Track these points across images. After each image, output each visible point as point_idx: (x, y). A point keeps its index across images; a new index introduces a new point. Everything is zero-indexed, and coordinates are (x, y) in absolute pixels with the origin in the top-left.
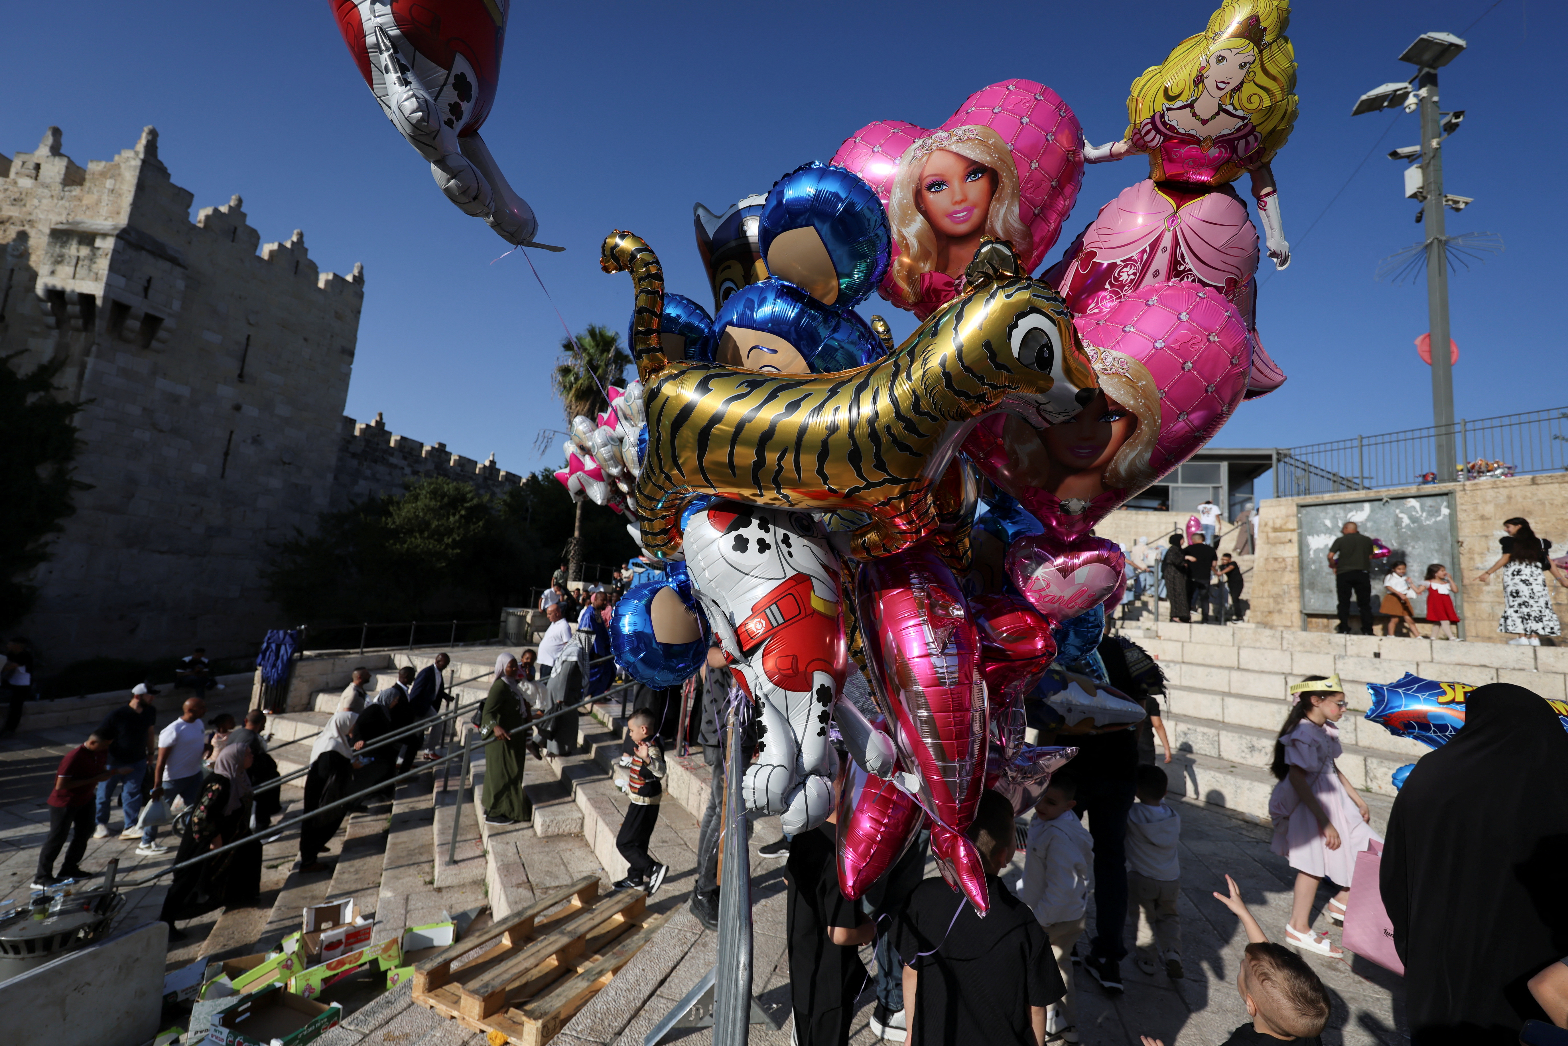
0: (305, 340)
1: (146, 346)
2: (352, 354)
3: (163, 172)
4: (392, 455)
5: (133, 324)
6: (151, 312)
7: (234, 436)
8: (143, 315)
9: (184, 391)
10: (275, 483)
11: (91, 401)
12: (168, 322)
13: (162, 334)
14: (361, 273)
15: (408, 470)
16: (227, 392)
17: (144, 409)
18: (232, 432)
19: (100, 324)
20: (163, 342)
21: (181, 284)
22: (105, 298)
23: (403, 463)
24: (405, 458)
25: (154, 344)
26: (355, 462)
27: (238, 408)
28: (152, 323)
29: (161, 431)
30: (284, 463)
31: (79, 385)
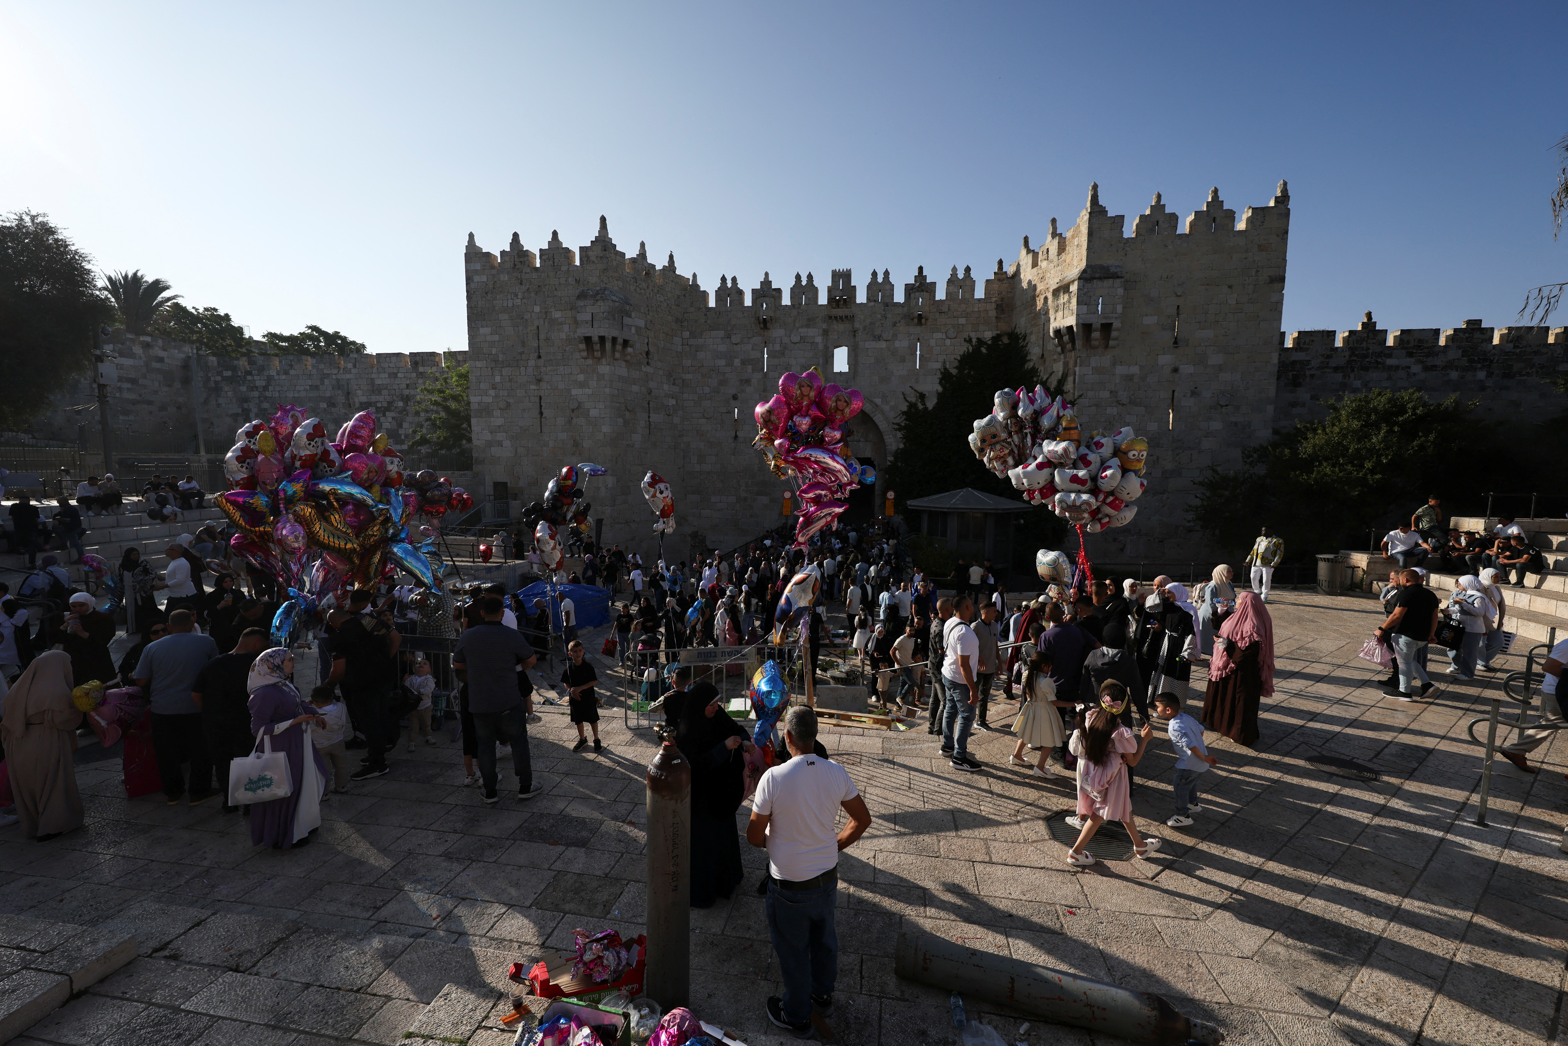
0: (1230, 287)
1: (1107, 346)
2: (1282, 279)
3: (1103, 211)
4: (1390, 356)
5: (1096, 335)
6: (1104, 321)
7: (1176, 394)
8: (1099, 326)
9: (1135, 370)
10: (1216, 425)
11: (1081, 396)
12: (1116, 324)
13: (1114, 334)
14: (1285, 191)
15: (1416, 369)
16: (1166, 360)
17: (1111, 392)
18: (1174, 391)
19: (1079, 343)
20: (1116, 339)
21: (1120, 291)
22: (1077, 325)
23: (1408, 361)
24: (1410, 355)
25: (1111, 343)
26: (1339, 377)
27: (1176, 370)
28: (1107, 328)
29: (1123, 405)
30: (1222, 406)
31: (1074, 388)
